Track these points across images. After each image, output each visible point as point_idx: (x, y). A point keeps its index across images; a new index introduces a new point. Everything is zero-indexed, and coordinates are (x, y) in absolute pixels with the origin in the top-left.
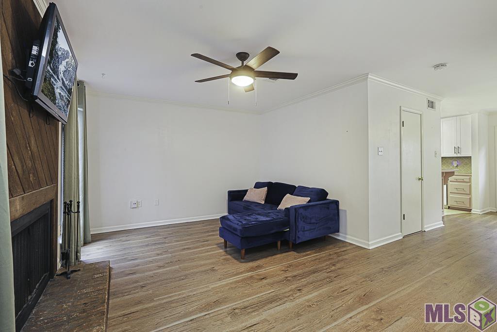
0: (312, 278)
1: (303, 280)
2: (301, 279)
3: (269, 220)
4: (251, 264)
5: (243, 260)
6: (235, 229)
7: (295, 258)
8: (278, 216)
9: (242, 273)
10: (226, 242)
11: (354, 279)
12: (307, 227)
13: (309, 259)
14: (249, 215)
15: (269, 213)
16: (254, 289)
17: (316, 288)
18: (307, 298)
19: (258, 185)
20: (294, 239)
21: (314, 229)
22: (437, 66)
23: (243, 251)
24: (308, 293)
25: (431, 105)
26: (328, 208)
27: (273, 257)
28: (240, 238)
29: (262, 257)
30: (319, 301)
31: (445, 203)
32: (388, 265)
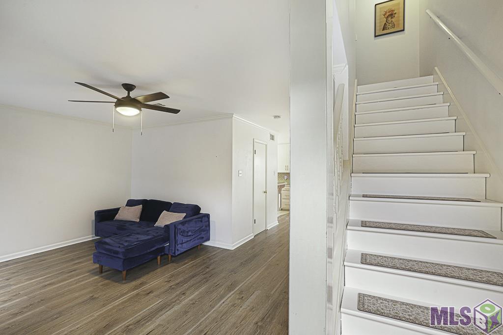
0: (192, 282)
1: (185, 285)
2: (183, 285)
3: (151, 239)
4: (134, 283)
5: (124, 282)
6: (117, 253)
7: (175, 269)
8: (157, 233)
9: (126, 293)
10: (101, 267)
11: (223, 275)
12: (185, 240)
13: (187, 267)
14: (128, 236)
15: (148, 231)
16: (143, 304)
17: (197, 289)
18: (190, 298)
19: (131, 203)
20: (173, 252)
21: (191, 240)
22: (275, 117)
23: (124, 273)
24: (192, 294)
25: (272, 138)
26: (201, 221)
27: (155, 272)
28: (122, 260)
29: (144, 274)
30: (200, 298)
31: (280, 206)
32: (245, 260)
